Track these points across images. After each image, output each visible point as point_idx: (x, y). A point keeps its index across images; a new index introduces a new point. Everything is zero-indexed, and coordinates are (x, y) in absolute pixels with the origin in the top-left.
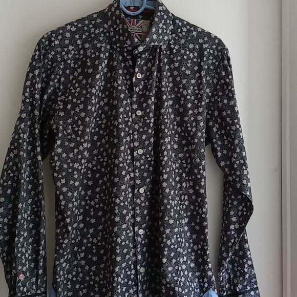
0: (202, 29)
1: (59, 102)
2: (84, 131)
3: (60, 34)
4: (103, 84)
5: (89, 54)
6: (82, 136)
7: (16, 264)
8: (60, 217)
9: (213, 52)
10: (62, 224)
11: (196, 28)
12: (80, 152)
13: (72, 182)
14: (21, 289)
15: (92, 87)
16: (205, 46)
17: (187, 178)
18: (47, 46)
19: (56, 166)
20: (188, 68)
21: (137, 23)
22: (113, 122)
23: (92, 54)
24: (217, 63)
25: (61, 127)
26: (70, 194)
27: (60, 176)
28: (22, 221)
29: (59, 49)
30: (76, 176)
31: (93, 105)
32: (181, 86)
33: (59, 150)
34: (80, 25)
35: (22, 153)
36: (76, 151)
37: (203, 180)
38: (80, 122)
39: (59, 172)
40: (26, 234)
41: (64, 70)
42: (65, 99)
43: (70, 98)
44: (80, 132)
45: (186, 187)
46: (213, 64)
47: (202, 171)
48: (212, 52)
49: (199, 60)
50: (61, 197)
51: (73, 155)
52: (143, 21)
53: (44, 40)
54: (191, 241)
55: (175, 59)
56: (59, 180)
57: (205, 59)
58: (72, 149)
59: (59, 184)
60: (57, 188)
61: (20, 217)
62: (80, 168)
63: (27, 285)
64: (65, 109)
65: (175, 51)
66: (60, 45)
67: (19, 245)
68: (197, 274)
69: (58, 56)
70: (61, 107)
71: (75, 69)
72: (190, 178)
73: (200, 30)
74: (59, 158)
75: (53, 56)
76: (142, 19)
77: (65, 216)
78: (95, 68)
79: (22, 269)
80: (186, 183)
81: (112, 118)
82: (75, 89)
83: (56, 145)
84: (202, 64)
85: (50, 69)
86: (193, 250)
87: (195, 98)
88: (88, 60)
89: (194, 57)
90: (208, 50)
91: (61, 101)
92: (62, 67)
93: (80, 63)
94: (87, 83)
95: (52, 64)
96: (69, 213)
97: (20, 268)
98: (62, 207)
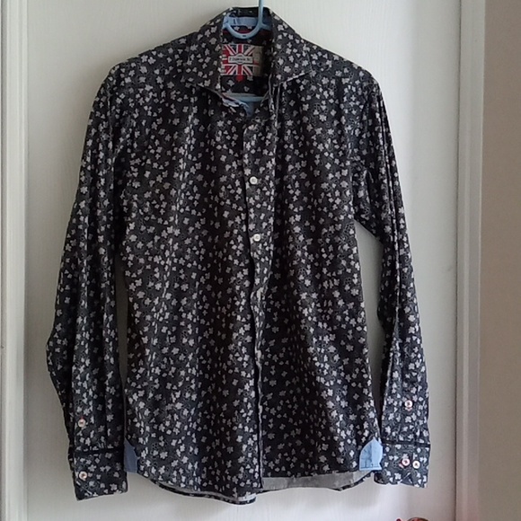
0: (340, 57)
1: (132, 168)
2: (168, 209)
3: (132, 69)
4: (193, 142)
5: (173, 97)
6: (165, 217)
7: (73, 405)
8: (134, 336)
9: (357, 90)
10: (137, 346)
11: (330, 55)
12: (162, 240)
13: (151, 284)
14: (82, 440)
15: (179, 145)
16: (345, 81)
17: (329, 275)
18: (114, 86)
19: (128, 260)
20: (322, 112)
21: (245, 50)
22: (212, 198)
23: (178, 96)
24: (362, 107)
25: (135, 205)
26: (148, 301)
27: (134, 275)
28: (82, 343)
29: (131, 90)
30: (157, 276)
31: (180, 171)
32: (314, 137)
33: (133, 238)
34: (161, 55)
35: (82, 244)
36: (157, 238)
37: (355, 276)
38: (162, 197)
39: (132, 270)
40: (88, 362)
41: (139, 120)
42: (141, 163)
43: (149, 162)
44: (162, 211)
45: (329, 287)
46: (356, 107)
47: (353, 263)
48: (354, 89)
49: (337, 102)
50: (136, 306)
51: (153, 244)
52: (252, 47)
53: (111, 79)
54: (341, 368)
55: (303, 99)
56: (133, 281)
57: (345, 99)
58: (151, 236)
59: (132, 287)
60: (130, 293)
61: (78, 337)
62: (163, 263)
63: (92, 436)
64: (141, 178)
65: (302, 88)
66: (132, 85)
67: (78, 378)
68: (352, 417)
69: (130, 100)
70: (136, 175)
71: (154, 120)
72: (334, 274)
73: (336, 58)
74: (132, 249)
75: (123, 100)
76: (251, 44)
77: (141, 333)
78: (183, 117)
79: (82, 412)
80: (328, 283)
81: (210, 192)
82: (155, 148)
83: (128, 230)
84: (342, 106)
85: (118, 120)
86: (345, 382)
87: (336, 157)
88: (172, 106)
89: (330, 97)
90: (349, 87)
91: (135, 166)
92: (136, 116)
93: (160, 110)
94: (172, 139)
95: (122, 112)
96: (146, 329)
97: (79, 409)
98: (137, 321)
